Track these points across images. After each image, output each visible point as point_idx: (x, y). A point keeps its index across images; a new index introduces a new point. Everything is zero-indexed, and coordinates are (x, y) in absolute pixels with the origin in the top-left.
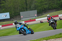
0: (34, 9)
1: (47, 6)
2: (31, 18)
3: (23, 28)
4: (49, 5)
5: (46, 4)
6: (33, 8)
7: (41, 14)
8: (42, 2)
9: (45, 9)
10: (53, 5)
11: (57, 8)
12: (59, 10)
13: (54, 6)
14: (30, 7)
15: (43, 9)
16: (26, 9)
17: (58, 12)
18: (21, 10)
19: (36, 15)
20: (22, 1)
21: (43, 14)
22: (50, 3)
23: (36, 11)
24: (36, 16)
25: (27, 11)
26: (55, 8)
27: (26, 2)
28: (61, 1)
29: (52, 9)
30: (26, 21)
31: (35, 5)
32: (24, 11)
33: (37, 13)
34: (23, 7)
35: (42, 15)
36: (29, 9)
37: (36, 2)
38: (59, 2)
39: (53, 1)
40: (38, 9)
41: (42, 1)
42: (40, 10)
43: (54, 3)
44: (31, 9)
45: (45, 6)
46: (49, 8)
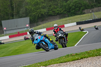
0: (24, 15)
1: (46, 10)
2: (19, 30)
3: (44, 41)
4: (49, 9)
5: (44, 8)
6: (23, 13)
7: (35, 24)
8: (37, 4)
9: (42, 15)
10: (55, 8)
11: (61, 14)
12: (65, 17)
13: (58, 10)
14: (18, 12)
15: (39, 15)
16: (12, 16)
17: (64, 19)
18: (4, 17)
19: (27, 25)
20: (5, 3)
21: (40, 23)
22: (50, 6)
23: (27, 19)
24: (27, 28)
25: (13, 19)
26: (58, 14)
27: (11, 4)
28: (68, 2)
29: (54, 15)
30: (12, 35)
31: (26, 9)
32: (9, 19)
33: (29, 22)
34: (7, 13)
35: (37, 25)
36: (16, 15)
37: (27, 4)
38: (65, 4)
39: (56, 3)
40: (30, 16)
41: (37, 2)
42: (35, 17)
43: (57, 5)
44: (20, 15)
45: (42, 10)
46: (50, 14)
